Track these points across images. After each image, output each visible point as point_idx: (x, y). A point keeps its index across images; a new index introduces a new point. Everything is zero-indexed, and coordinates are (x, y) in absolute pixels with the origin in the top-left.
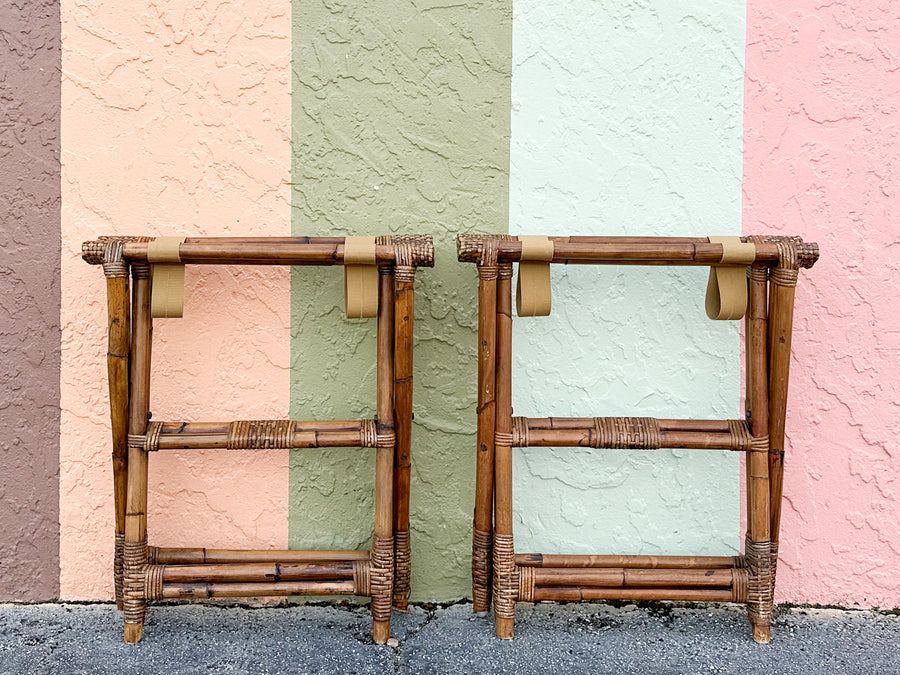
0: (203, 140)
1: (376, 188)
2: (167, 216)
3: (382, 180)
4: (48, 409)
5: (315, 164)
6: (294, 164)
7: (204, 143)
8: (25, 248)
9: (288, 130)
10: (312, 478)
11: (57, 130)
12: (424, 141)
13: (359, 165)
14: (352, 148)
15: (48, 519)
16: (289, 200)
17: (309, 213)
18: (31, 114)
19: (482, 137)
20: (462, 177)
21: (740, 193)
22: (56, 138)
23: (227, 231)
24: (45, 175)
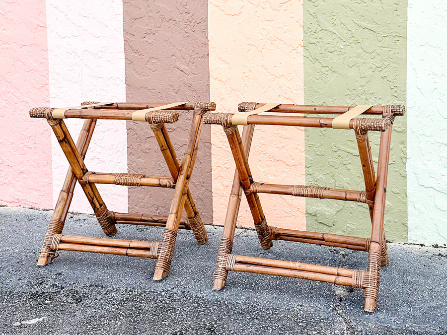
0: (265, 27)
1: (342, 47)
2: (251, 62)
3: (345, 43)
4: (206, 144)
5: (313, 37)
6: (305, 37)
7: (266, 29)
8: (196, 76)
9: (301, 21)
10: (316, 180)
11: (207, 25)
12: (364, 24)
13: (334, 36)
14: (331, 29)
15: (208, 190)
16: (303, 53)
17: (311, 59)
18: (197, 19)
19: (392, 21)
20: (383, 41)
22: (206, 29)
23: (276, 68)
24: (202, 45)
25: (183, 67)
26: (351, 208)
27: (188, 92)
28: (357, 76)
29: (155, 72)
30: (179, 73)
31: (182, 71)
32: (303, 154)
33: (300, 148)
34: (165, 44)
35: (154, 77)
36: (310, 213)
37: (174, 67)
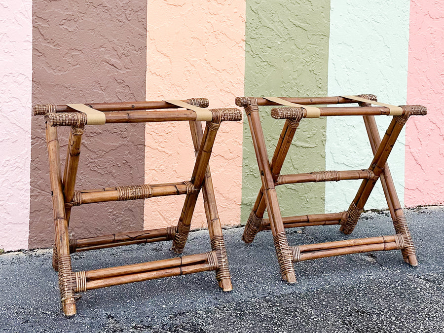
0: (209, 21)
1: (279, 43)
2: (194, 55)
3: (281, 40)
4: (139, 146)
5: (255, 32)
6: (247, 32)
7: (210, 22)
8: (130, 70)
9: (244, 16)
10: (251, 170)
11: (146, 14)
12: (298, 23)
13: (272, 33)
14: (270, 25)
16: (244, 48)
17: (252, 54)
18: (134, 7)
19: (319, 22)
20: (312, 39)
21: (407, 47)
22: (145, 18)
23: (219, 62)
24: (139, 36)
25: (113, 61)
26: (282, 192)
27: (119, 89)
28: (291, 70)
29: (76, 67)
30: (108, 67)
31: (113, 65)
32: (241, 146)
33: (238, 141)
34: (92, 34)
35: (74, 72)
36: (245, 203)
37: (102, 61)
